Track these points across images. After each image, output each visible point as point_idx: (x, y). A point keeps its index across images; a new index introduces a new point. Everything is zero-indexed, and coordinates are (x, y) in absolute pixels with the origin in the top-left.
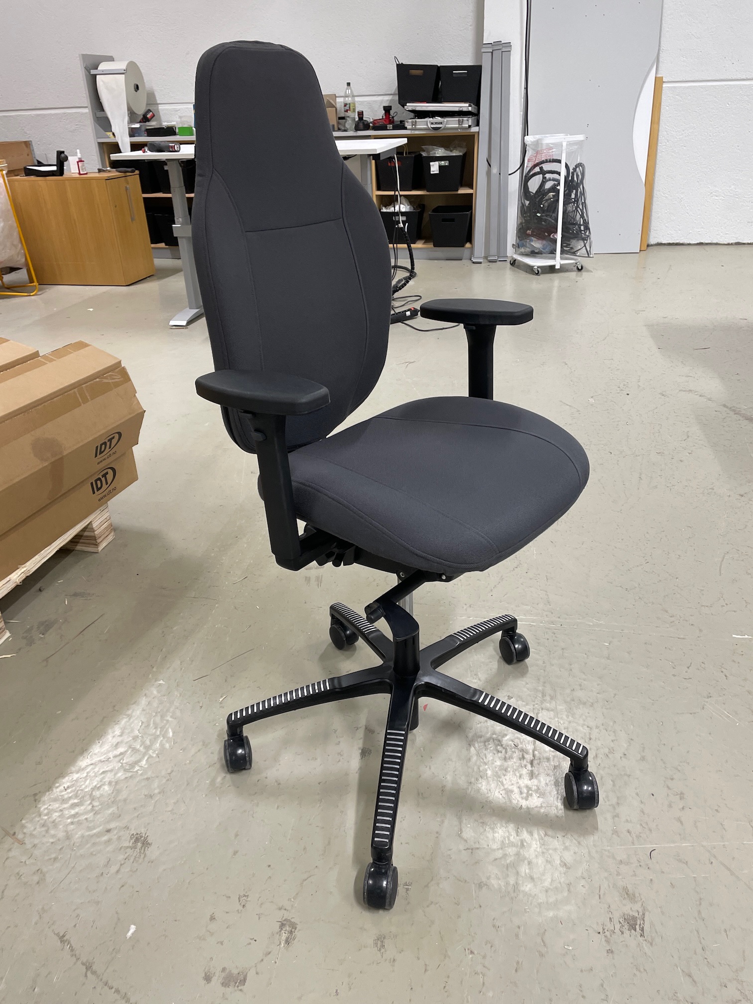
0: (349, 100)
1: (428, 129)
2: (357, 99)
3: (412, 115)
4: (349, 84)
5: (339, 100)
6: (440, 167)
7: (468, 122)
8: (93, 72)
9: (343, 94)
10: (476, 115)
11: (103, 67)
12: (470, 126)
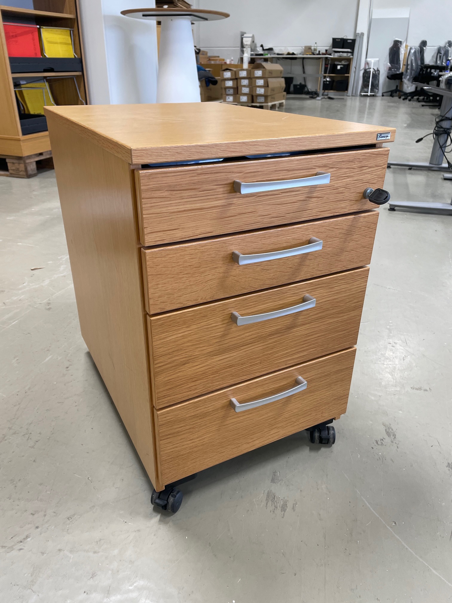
0: (315, 48)
1: (338, 56)
2: (318, 48)
3: (334, 52)
4: (316, 43)
5: (313, 48)
6: (341, 68)
7: (349, 54)
8: (243, 37)
9: (313, 46)
10: (352, 53)
11: (245, 35)
12: (350, 56)
